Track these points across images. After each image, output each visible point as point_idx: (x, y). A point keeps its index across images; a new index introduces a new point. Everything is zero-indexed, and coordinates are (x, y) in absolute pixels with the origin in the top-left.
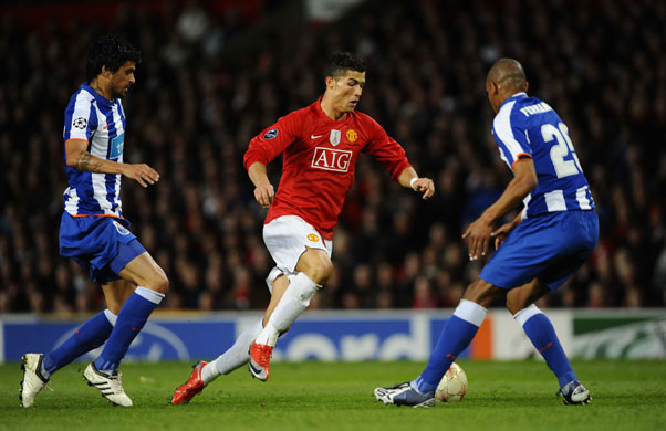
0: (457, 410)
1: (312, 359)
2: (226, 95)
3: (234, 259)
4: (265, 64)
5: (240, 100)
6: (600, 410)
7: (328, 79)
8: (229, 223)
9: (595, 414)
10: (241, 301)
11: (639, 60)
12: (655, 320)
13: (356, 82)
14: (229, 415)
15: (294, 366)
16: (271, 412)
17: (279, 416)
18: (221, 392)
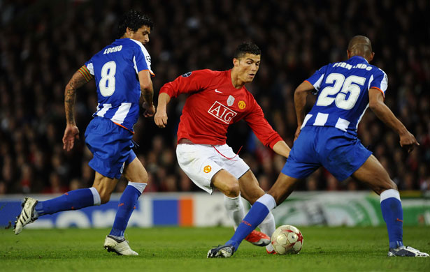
0: (170, 260)
1: (73, 226)
2: (16, 50)
3: (20, 160)
4: (42, 28)
5: (25, 53)
6: (265, 260)
7: (235, 60)
8: (17, 136)
9: (262, 263)
10: (26, 188)
11: (292, 27)
12: (302, 200)
13: (252, 62)
14: (17, 264)
15: (61, 231)
16: (45, 261)
17: (51, 264)
18: (12, 248)
